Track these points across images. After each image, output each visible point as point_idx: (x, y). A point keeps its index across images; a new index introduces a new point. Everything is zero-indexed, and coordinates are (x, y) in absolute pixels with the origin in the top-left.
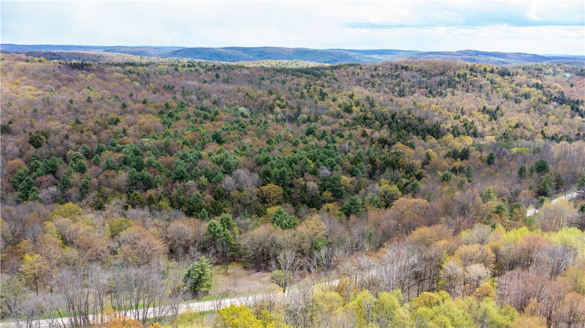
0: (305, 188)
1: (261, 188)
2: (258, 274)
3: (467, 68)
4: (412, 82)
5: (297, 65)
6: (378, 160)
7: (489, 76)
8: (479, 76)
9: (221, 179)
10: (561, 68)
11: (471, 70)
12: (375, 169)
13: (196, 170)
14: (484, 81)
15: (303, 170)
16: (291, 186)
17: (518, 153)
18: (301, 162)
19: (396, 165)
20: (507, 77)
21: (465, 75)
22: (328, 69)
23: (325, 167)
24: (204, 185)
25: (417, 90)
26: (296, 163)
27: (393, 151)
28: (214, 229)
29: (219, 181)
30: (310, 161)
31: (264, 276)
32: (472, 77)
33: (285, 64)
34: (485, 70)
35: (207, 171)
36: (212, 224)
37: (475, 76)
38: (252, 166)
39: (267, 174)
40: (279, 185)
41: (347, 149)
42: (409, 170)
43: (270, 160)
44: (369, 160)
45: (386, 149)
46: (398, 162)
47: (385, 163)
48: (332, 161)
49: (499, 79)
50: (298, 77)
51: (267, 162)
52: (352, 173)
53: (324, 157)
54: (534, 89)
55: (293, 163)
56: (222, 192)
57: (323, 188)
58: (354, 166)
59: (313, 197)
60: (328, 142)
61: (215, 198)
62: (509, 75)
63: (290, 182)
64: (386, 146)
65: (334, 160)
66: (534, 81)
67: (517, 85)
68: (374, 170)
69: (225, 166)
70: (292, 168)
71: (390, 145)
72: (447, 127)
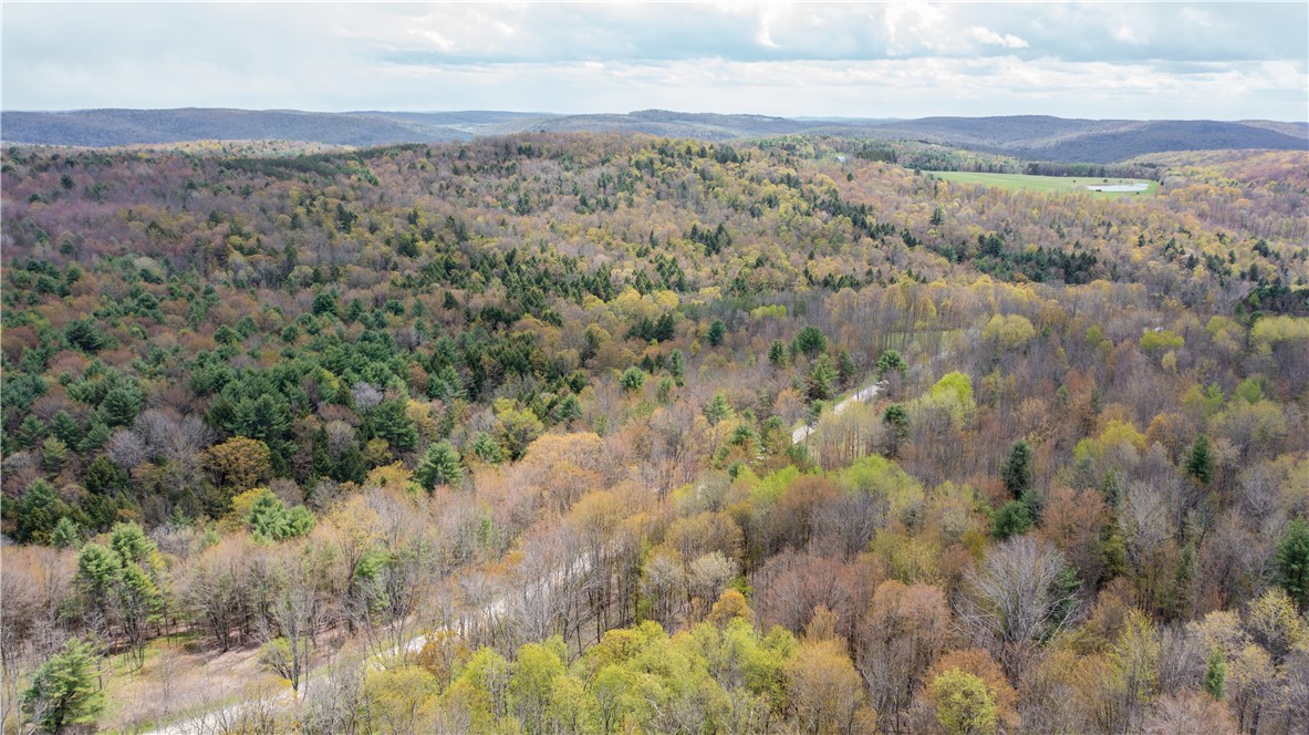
0: (322, 438)
1: (211, 449)
2: (224, 658)
3: (653, 147)
4: (542, 181)
5: (275, 149)
6: (485, 358)
7: (698, 163)
8: (679, 164)
9: (104, 439)
10: (828, 144)
11: (662, 152)
12: (480, 376)
13: (31, 424)
14: (689, 175)
15: (315, 396)
16: (288, 436)
17: (765, 318)
18: (307, 379)
19: (525, 366)
20: (732, 165)
21: (651, 162)
22: (353, 158)
23: (366, 385)
24: (57, 460)
25: (556, 199)
26: (295, 382)
27: (516, 334)
28: (98, 566)
29: (100, 444)
30: (328, 374)
31: (243, 660)
32: (664, 166)
33: (245, 147)
34: (689, 151)
35: (62, 422)
36: (92, 556)
37: (670, 165)
38: (184, 400)
39: (224, 414)
40: (258, 439)
41: (414, 338)
42: (555, 373)
43: (228, 381)
44: (467, 358)
45: (501, 332)
46: (530, 358)
47: (502, 362)
48: (382, 370)
49: (716, 168)
50: (281, 177)
51: (222, 385)
52: (430, 392)
53: (362, 362)
54: (783, 187)
55: (288, 383)
56: (109, 471)
57: (366, 433)
58: (433, 375)
59: (343, 456)
60: (369, 327)
61: (92, 488)
62: (734, 159)
63: (283, 428)
64: (501, 325)
65: (385, 366)
66: (783, 170)
67: (752, 180)
68: (478, 381)
69: (110, 407)
70: (287, 395)
71: (509, 322)
72: (624, 274)
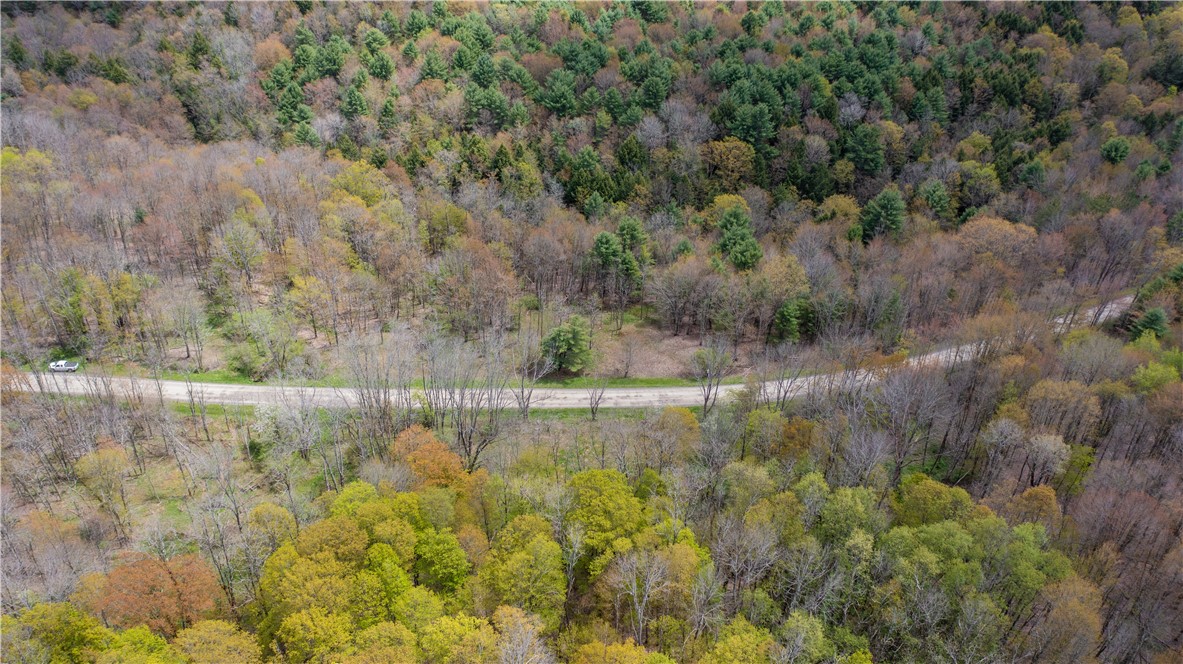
0: (799, 149)
1: (711, 143)
2: (673, 341)
6: (978, 81)
9: (637, 119)
13: (592, 94)
15: (807, 102)
16: (773, 142)
18: (804, 85)
19: (1017, 95)
23: (854, 98)
24: (603, 128)
26: (794, 85)
27: (1024, 51)
28: (607, 249)
29: (633, 123)
30: (823, 80)
31: (685, 347)
35: (611, 98)
36: (604, 240)
38: (701, 91)
39: (728, 113)
40: (748, 142)
43: (739, 78)
44: (960, 77)
45: (1011, 44)
46: (1026, 87)
47: (994, 87)
48: (874, 83)
51: (734, 80)
52: (912, 111)
53: (858, 70)
55: (788, 85)
56: (636, 149)
58: (920, 94)
60: (879, 25)
61: (622, 162)
63: (771, 135)
64: (1014, 34)
65: (877, 79)
68: (965, 102)
69: (647, 90)
70: (784, 97)
71: (1022, 33)
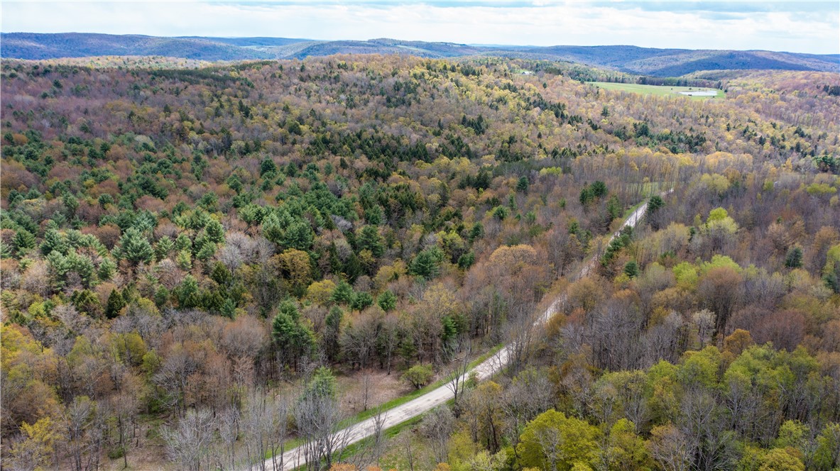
0: (332, 249)
6: (391, 199)
9: (213, 251)
11: (429, 68)
13: (166, 241)
15: (313, 224)
16: (312, 248)
17: (549, 174)
20: (473, 77)
24: (187, 264)
25: (371, 98)
27: (394, 185)
29: (211, 254)
32: (432, 77)
34: (445, 68)
35: (184, 240)
36: (282, 320)
38: (243, 227)
39: (276, 235)
41: (339, 188)
45: (383, 183)
47: (401, 202)
60: (310, 181)
62: (474, 73)
64: (380, 179)
69: (209, 231)
71: (384, 177)
72: (434, 147)
